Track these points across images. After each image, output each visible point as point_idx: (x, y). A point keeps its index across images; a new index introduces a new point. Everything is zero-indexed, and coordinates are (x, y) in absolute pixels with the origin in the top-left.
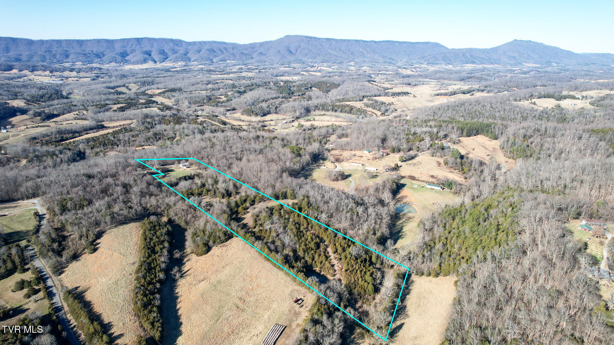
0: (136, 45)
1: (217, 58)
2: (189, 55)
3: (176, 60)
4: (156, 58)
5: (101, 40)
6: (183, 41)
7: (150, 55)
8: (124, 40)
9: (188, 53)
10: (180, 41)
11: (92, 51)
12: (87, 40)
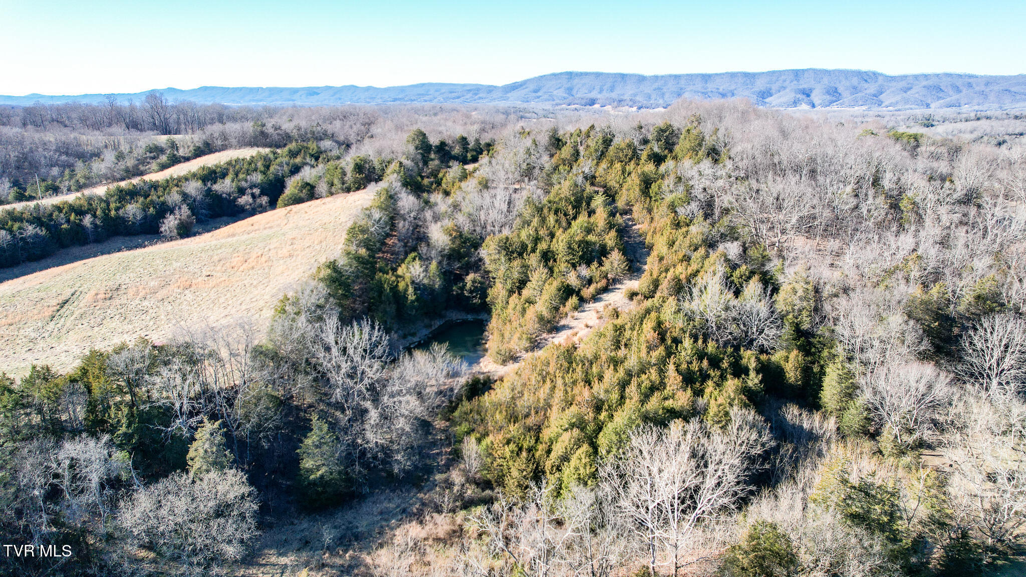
0: (792, 81)
1: (941, 101)
2: (881, 97)
3: (855, 103)
4: (817, 101)
5: (737, 73)
6: (881, 75)
7: (808, 96)
8: (774, 72)
9: (881, 93)
10: (874, 74)
11: (718, 89)
12: (717, 74)
